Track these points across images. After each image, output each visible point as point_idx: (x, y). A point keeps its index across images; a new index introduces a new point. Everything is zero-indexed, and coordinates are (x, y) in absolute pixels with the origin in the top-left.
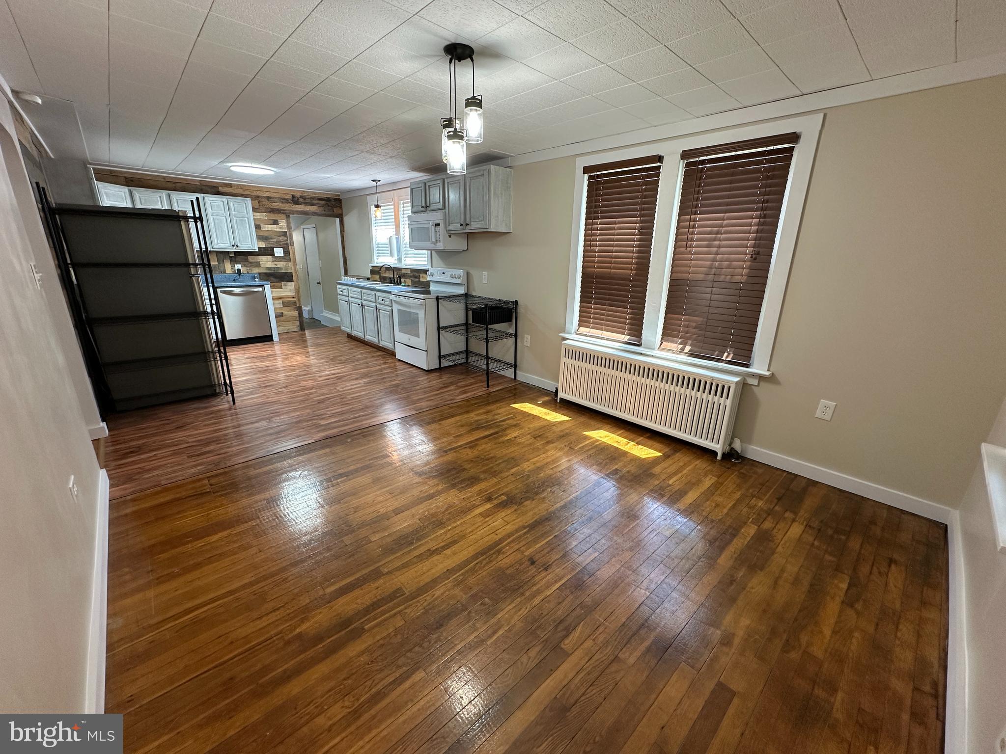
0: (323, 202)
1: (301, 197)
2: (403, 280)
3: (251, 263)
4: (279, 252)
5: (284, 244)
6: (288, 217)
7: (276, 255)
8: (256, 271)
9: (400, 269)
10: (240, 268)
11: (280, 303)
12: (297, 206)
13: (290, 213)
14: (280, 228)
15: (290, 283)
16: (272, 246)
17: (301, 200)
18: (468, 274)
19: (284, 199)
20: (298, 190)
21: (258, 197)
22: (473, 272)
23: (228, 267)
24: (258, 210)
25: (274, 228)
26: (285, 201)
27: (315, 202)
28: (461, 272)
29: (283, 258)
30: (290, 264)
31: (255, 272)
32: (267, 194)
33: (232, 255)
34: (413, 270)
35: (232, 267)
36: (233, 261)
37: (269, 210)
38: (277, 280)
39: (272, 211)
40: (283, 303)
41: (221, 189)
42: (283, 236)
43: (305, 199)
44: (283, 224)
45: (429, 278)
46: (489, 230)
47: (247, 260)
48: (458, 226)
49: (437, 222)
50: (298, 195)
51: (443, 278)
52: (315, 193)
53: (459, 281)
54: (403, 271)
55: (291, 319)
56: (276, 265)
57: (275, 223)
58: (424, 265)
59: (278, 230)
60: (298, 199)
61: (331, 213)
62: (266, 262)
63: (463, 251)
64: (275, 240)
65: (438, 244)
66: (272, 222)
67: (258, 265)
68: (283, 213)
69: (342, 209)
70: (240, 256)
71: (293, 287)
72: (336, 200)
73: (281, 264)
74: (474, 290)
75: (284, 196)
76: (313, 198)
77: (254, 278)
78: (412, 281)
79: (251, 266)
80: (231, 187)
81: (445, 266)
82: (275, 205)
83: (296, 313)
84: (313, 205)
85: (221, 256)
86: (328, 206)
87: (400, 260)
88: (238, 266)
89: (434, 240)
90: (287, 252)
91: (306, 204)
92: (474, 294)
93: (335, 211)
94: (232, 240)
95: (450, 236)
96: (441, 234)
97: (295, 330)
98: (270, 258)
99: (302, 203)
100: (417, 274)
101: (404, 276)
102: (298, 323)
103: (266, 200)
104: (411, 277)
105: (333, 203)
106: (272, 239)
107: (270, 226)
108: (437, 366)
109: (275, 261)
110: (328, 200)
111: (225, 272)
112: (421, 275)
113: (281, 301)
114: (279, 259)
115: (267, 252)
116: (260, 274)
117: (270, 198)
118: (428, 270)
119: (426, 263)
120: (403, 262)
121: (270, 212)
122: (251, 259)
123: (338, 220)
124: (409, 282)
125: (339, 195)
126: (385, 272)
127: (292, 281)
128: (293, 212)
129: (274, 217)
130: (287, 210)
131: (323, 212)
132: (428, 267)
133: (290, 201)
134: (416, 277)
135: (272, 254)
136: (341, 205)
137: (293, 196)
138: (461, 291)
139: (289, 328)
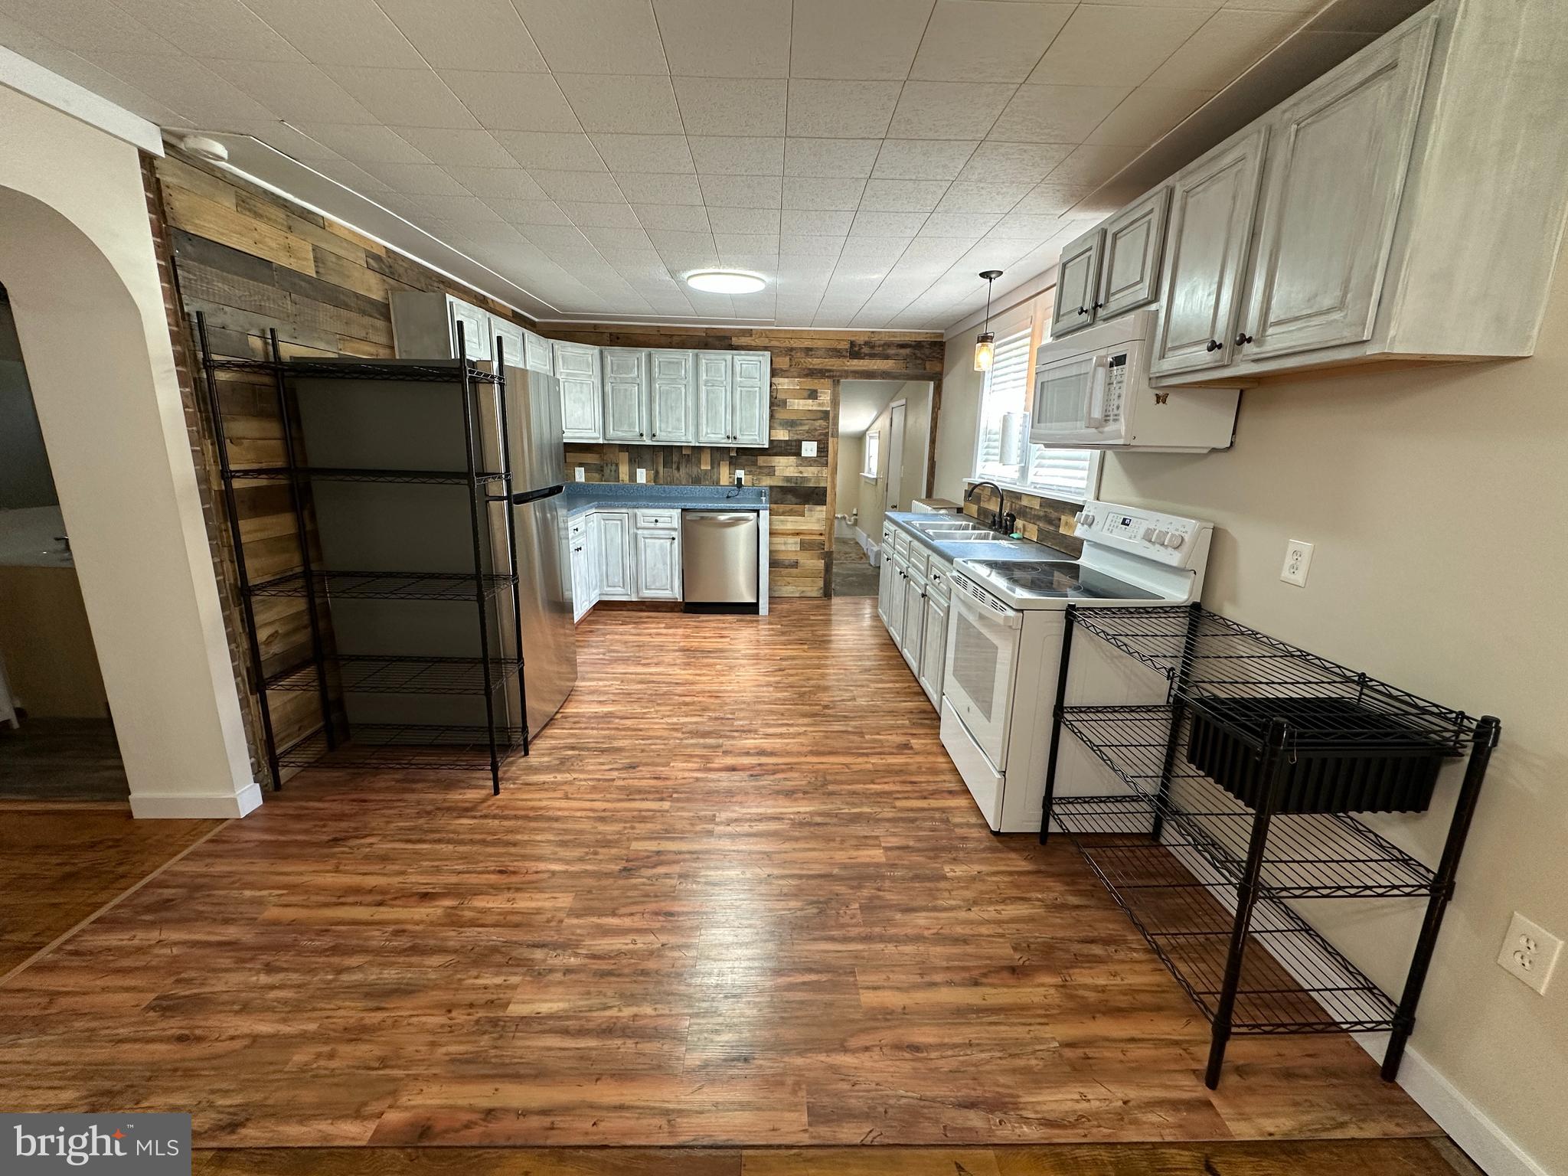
0: (907, 351)
1: (866, 343)
2: (1019, 523)
3: (760, 467)
4: (809, 449)
5: (821, 434)
6: (836, 383)
7: (804, 454)
8: (767, 482)
9: (1017, 496)
10: (743, 476)
11: (796, 543)
12: (855, 362)
13: (841, 376)
14: (820, 405)
15: (819, 508)
16: (800, 437)
17: (866, 350)
18: (1217, 535)
19: (835, 350)
20: (861, 330)
21: (792, 349)
22: (1239, 531)
23: (725, 475)
24: (787, 374)
25: (810, 405)
26: (836, 353)
27: (891, 352)
28: (1186, 527)
29: (815, 461)
30: (825, 472)
31: (764, 484)
32: (807, 344)
33: (733, 454)
34: (1047, 503)
35: (732, 473)
36: (734, 464)
37: (806, 372)
38: (798, 501)
39: (811, 373)
40: (802, 543)
41: (735, 341)
42: (821, 419)
43: (873, 347)
44: (825, 397)
45: (1079, 532)
46: (1371, 350)
47: (755, 463)
48: (1201, 355)
49: (1118, 351)
50: (861, 340)
51: (1119, 538)
52: (894, 335)
53: (1174, 559)
54: (1025, 502)
55: (810, 575)
56: (801, 472)
57: (813, 395)
58: (1078, 492)
59: (815, 408)
60: (861, 348)
61: (921, 371)
62: (785, 467)
63: (1214, 450)
64: (806, 428)
65: (1110, 428)
66: (806, 394)
67: (771, 471)
68: (828, 377)
69: (943, 364)
70: (745, 456)
71: (823, 515)
72: (933, 344)
73: (810, 472)
74: (1234, 599)
75: (835, 345)
76: (888, 345)
77: (760, 494)
78: (1040, 530)
79: (760, 473)
80: (751, 336)
81: (1136, 499)
82: (816, 362)
83: (821, 564)
84: (887, 357)
85: (717, 455)
86: (916, 358)
87: (1024, 471)
88: (740, 473)
89: (1097, 414)
90: (823, 450)
91: (872, 356)
92: (1230, 612)
93: (928, 367)
94: (729, 428)
95: (1161, 399)
96: (1124, 393)
97: (814, 594)
98: (792, 459)
99: (866, 355)
100: (1054, 515)
101: (1024, 513)
102: (821, 583)
103: (803, 355)
104: (1039, 518)
105: (927, 351)
106: (801, 424)
107: (802, 402)
108: (1035, 827)
109: (801, 465)
110: (918, 345)
111: (718, 483)
112: (1063, 518)
113: (798, 539)
114: (809, 462)
115: (792, 449)
116: (771, 487)
117: (811, 349)
118: (1081, 508)
119: (1083, 484)
120: (1031, 478)
121: (806, 376)
122: (762, 460)
123: (932, 384)
124: (1033, 533)
125: (942, 335)
126: (989, 500)
127: (823, 502)
128: (847, 374)
129: (810, 383)
130: (837, 371)
131: (904, 371)
132: (1086, 498)
133: (844, 353)
134: (1050, 522)
135: (798, 454)
136: (943, 355)
137: (852, 344)
138: (1178, 592)
139: (805, 589)
